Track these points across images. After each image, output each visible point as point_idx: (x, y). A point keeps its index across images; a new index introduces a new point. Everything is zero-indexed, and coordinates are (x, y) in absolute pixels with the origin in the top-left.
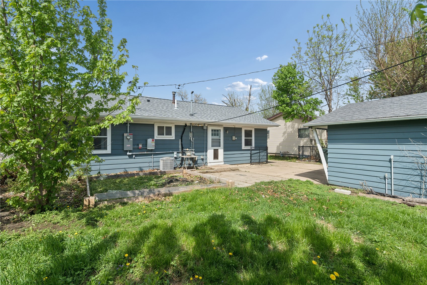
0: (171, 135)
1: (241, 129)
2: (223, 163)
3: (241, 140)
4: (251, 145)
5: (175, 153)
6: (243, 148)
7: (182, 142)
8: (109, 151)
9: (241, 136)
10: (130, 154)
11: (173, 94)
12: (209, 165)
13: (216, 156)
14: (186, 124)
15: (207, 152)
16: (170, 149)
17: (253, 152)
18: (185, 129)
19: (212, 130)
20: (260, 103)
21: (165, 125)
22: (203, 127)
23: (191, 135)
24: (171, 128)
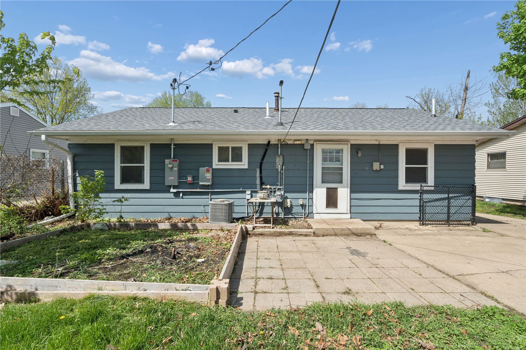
0: (241, 160)
1: (395, 147)
2: (348, 216)
3: (397, 170)
4: (424, 179)
5: (248, 192)
6: (401, 188)
7: (261, 173)
8: (146, 185)
9: (397, 163)
10: (175, 191)
11: (275, 96)
12: (316, 216)
13: (332, 201)
14: (269, 142)
15: (311, 191)
16: (238, 185)
17: (426, 196)
18: (266, 150)
19: (324, 151)
20: (492, 101)
21: (231, 145)
22: (304, 144)
23: (279, 161)
24: (240, 148)
